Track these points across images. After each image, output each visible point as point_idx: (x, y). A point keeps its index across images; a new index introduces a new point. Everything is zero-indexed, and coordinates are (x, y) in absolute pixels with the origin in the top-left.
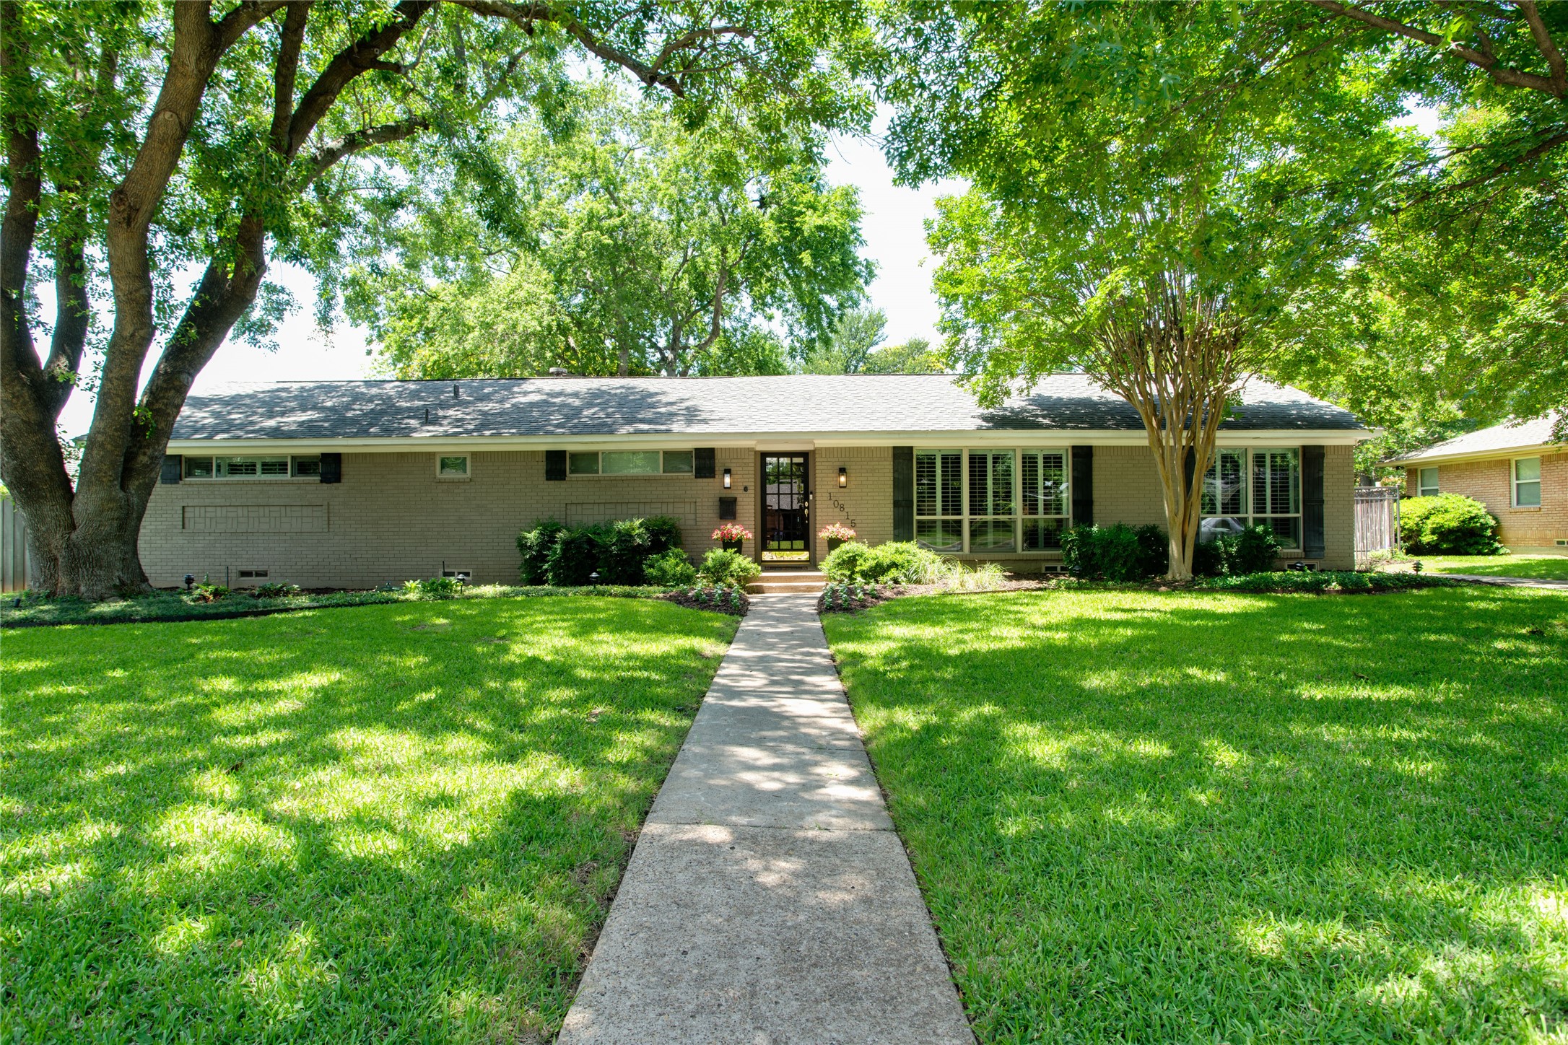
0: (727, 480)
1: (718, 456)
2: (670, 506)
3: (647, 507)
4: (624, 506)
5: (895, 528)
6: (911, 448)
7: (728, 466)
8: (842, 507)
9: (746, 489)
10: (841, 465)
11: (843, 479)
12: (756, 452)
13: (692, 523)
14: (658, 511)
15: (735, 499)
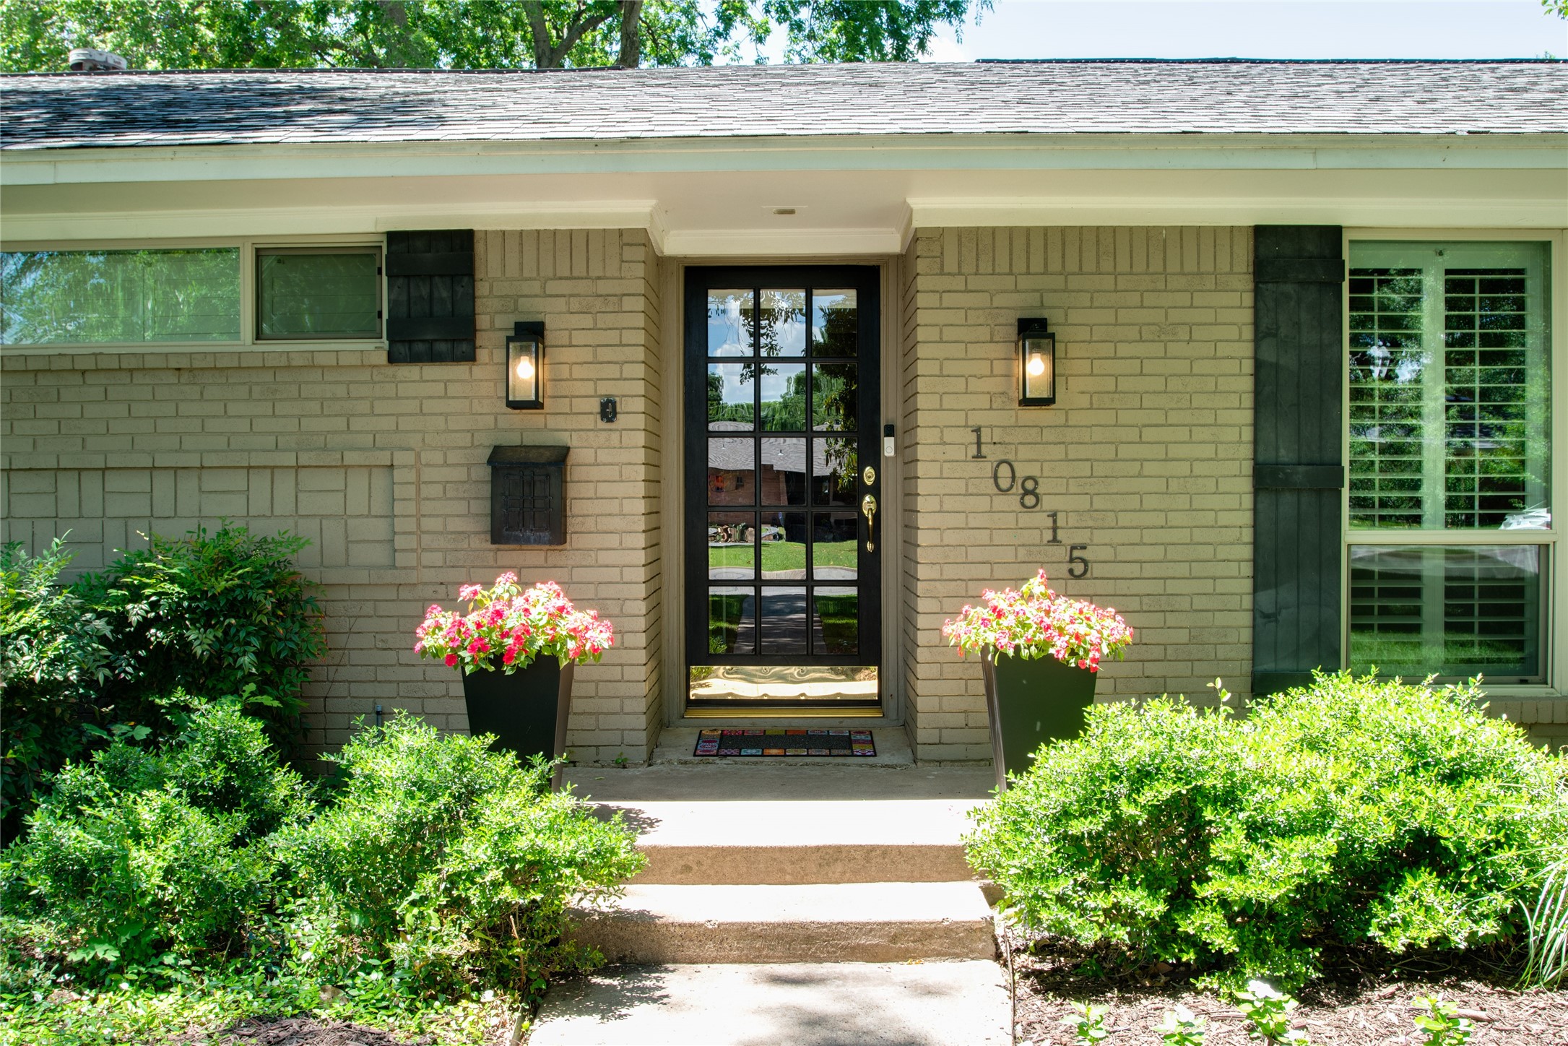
0: (524, 370)
1: (489, 265)
2: (285, 485)
3: (188, 485)
4: (92, 484)
5: (1262, 578)
6: (1334, 233)
7: (533, 309)
8: (1030, 493)
9: (608, 410)
10: (1025, 304)
11: (1037, 367)
12: (660, 263)
13: (378, 555)
14: (236, 506)
15: (560, 457)
